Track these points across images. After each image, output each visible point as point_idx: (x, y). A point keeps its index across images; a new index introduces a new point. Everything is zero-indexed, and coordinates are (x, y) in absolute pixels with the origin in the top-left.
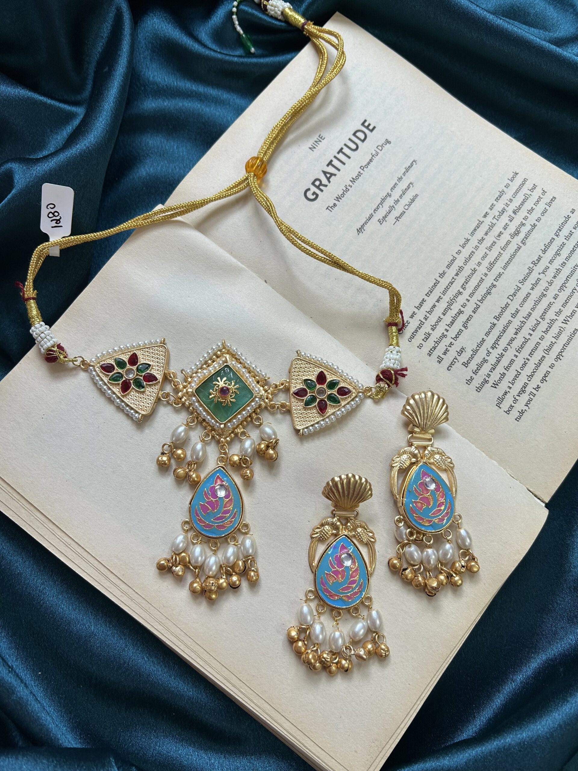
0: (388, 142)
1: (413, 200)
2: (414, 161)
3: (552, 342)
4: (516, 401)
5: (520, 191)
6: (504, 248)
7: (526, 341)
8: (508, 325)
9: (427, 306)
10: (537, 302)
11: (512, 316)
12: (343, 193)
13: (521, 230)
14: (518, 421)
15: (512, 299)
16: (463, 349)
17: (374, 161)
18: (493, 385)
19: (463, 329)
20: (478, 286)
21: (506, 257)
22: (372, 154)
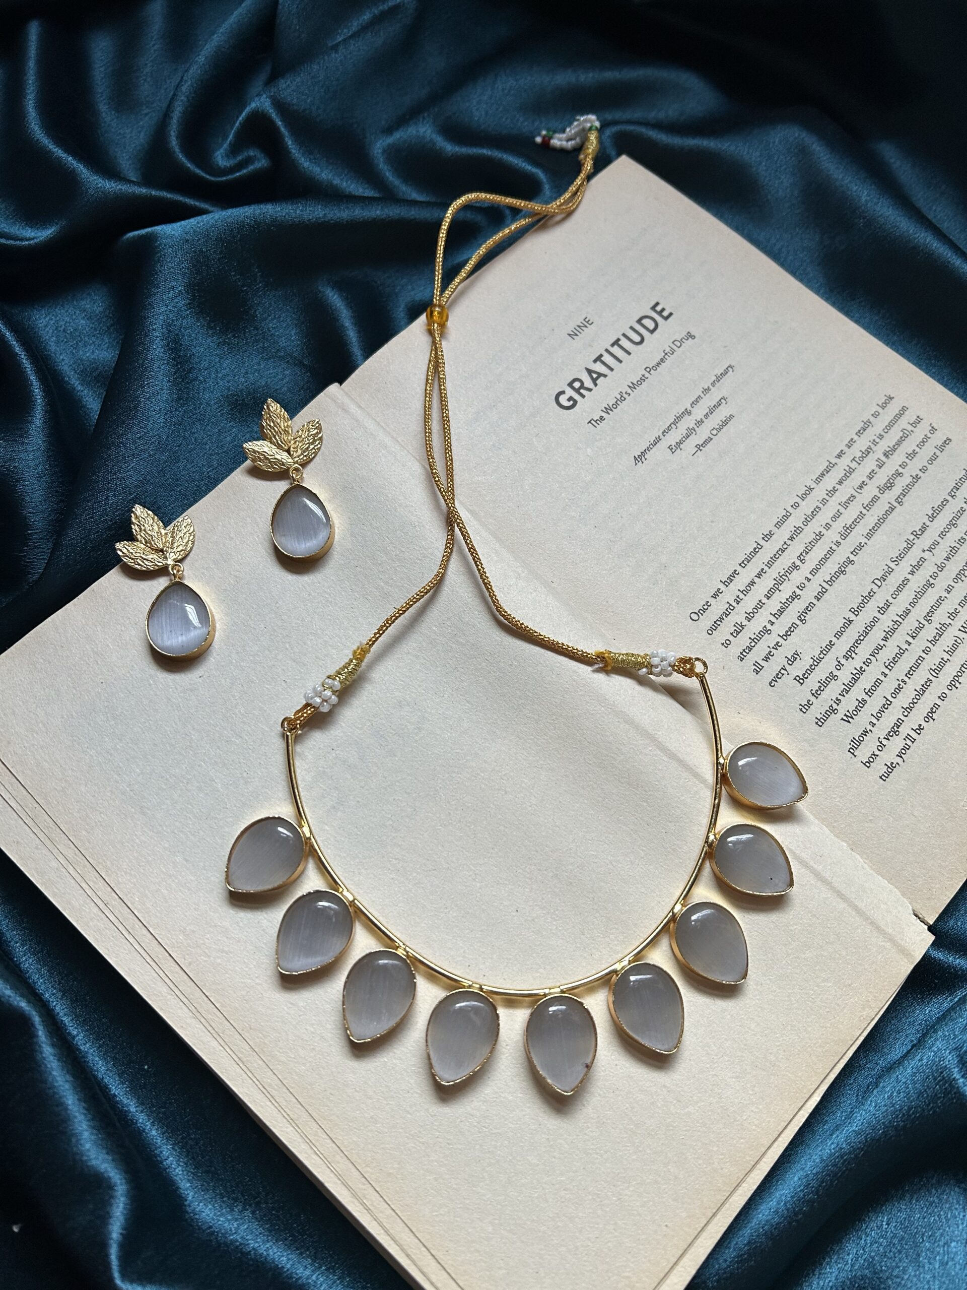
0: (690, 336)
1: (725, 423)
2: (730, 366)
3: (942, 659)
4: (881, 747)
5: (896, 425)
6: (868, 507)
7: (901, 652)
8: (872, 624)
9: (741, 582)
10: (919, 595)
11: (879, 611)
12: (616, 402)
13: (895, 482)
14: (885, 780)
15: (879, 584)
16: (798, 655)
17: (667, 361)
18: (845, 718)
19: (798, 622)
20: (825, 559)
21: (871, 519)
22: (664, 351)
